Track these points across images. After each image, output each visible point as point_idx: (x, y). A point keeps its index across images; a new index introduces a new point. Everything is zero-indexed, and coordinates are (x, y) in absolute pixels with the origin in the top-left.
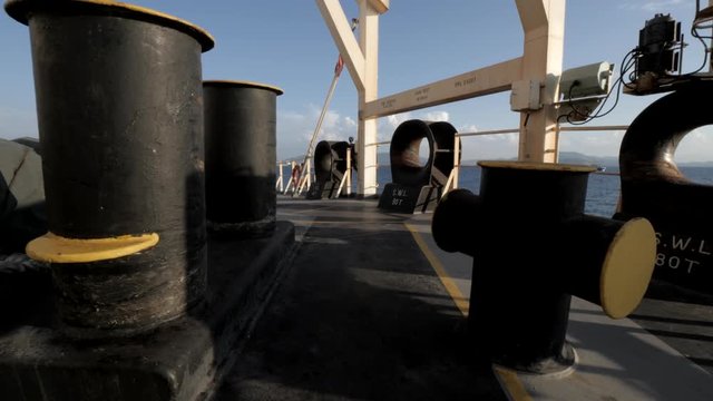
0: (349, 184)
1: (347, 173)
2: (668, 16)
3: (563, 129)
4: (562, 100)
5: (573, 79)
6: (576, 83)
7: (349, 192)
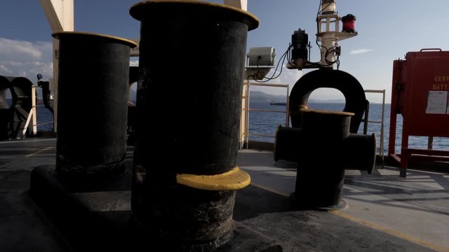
0: (35, 123)
1: (33, 112)
2: (304, 31)
3: (252, 84)
4: (248, 66)
5: (259, 54)
6: (260, 57)
7: (35, 130)
